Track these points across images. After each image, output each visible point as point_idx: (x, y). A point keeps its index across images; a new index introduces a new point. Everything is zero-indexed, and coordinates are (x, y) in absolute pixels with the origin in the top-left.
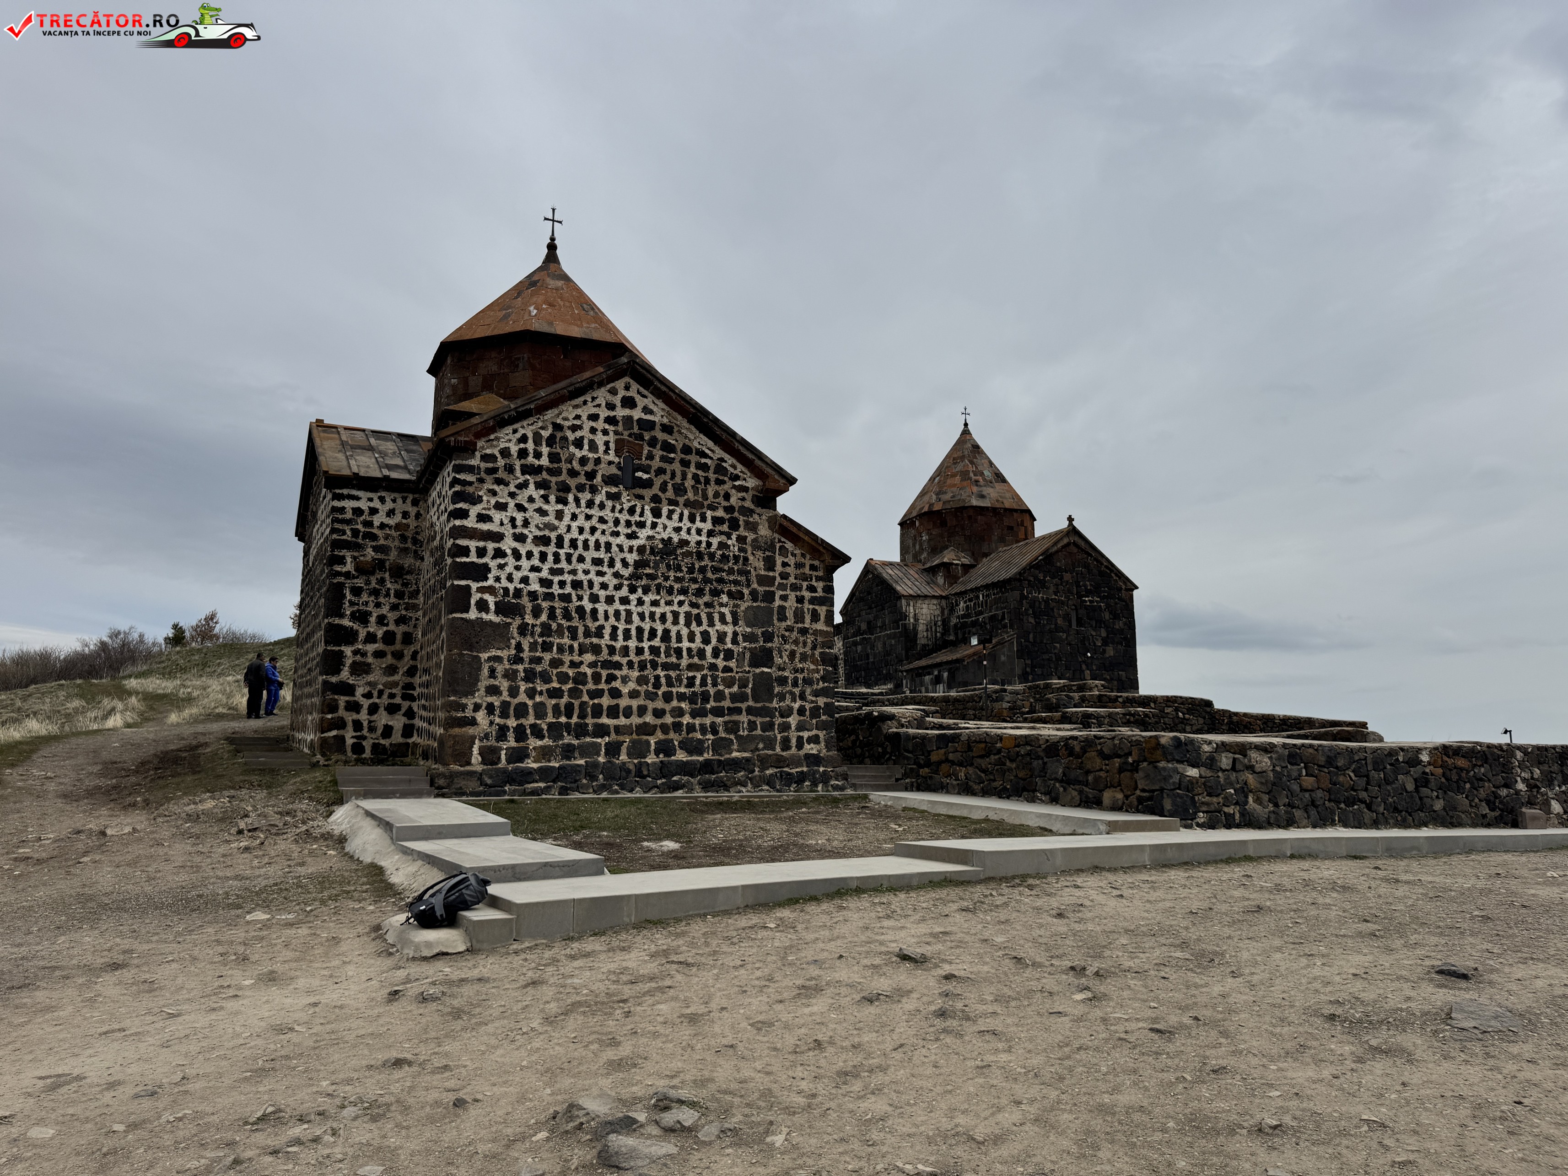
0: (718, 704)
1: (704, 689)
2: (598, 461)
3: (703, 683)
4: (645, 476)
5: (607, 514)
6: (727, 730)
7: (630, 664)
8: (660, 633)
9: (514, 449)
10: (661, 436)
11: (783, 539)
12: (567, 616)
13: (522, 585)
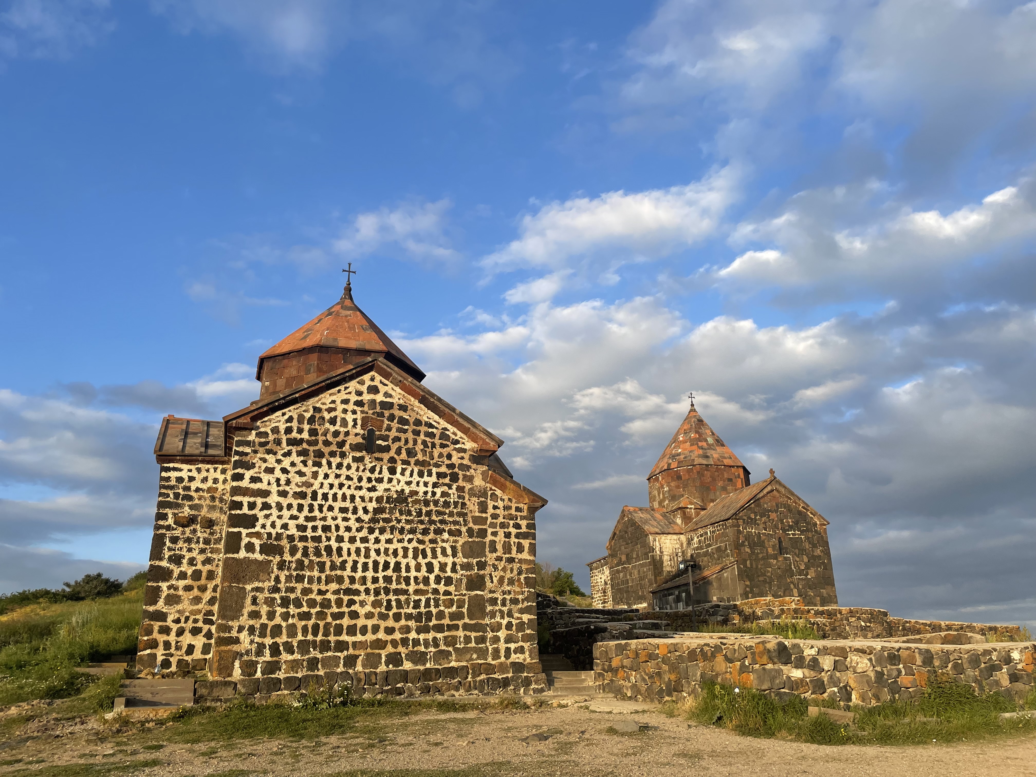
0: (439, 622)
1: (427, 609)
2: (347, 434)
3: (427, 605)
4: (384, 443)
5: (352, 473)
6: (446, 644)
7: (367, 591)
8: (392, 565)
9: (282, 427)
10: (398, 413)
11: (493, 488)
12: (318, 553)
13: (283, 530)
